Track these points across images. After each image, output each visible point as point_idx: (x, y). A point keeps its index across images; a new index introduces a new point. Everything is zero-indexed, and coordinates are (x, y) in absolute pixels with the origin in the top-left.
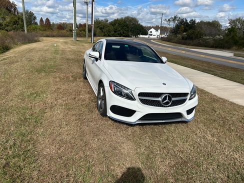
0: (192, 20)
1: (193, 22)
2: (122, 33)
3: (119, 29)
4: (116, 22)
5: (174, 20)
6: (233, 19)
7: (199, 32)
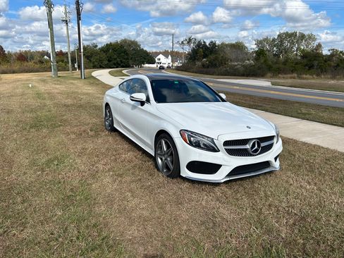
0: (212, 42)
1: (213, 44)
2: (119, 62)
3: (115, 57)
4: (109, 47)
5: (188, 42)
6: (259, 39)
7: (222, 57)
